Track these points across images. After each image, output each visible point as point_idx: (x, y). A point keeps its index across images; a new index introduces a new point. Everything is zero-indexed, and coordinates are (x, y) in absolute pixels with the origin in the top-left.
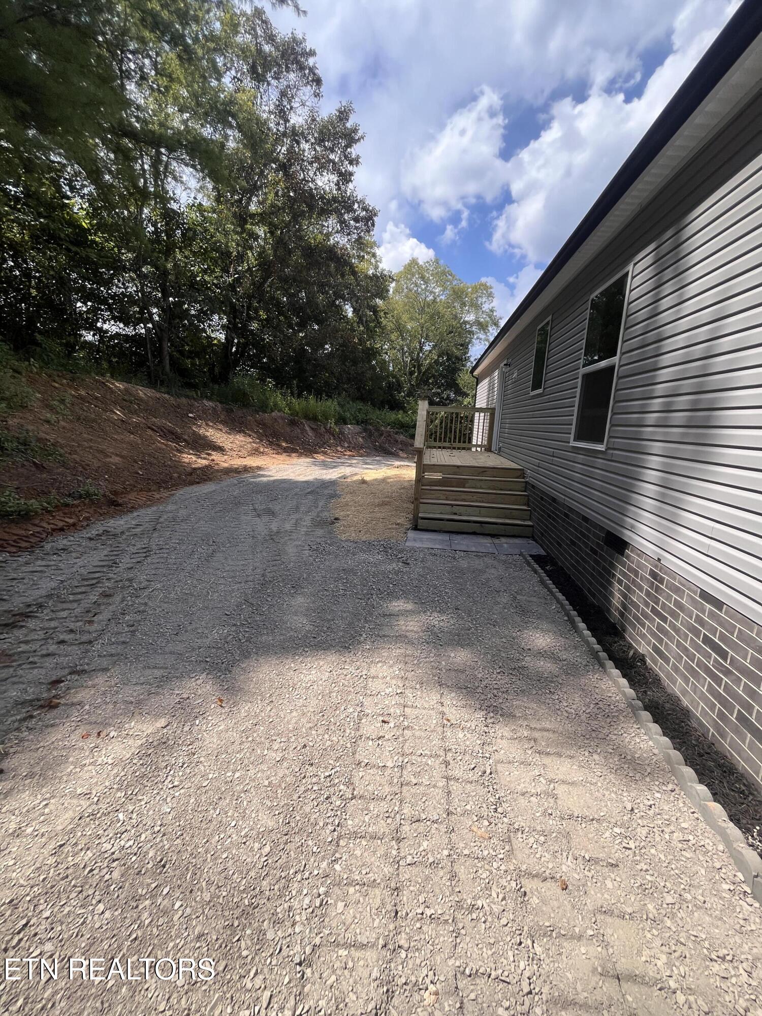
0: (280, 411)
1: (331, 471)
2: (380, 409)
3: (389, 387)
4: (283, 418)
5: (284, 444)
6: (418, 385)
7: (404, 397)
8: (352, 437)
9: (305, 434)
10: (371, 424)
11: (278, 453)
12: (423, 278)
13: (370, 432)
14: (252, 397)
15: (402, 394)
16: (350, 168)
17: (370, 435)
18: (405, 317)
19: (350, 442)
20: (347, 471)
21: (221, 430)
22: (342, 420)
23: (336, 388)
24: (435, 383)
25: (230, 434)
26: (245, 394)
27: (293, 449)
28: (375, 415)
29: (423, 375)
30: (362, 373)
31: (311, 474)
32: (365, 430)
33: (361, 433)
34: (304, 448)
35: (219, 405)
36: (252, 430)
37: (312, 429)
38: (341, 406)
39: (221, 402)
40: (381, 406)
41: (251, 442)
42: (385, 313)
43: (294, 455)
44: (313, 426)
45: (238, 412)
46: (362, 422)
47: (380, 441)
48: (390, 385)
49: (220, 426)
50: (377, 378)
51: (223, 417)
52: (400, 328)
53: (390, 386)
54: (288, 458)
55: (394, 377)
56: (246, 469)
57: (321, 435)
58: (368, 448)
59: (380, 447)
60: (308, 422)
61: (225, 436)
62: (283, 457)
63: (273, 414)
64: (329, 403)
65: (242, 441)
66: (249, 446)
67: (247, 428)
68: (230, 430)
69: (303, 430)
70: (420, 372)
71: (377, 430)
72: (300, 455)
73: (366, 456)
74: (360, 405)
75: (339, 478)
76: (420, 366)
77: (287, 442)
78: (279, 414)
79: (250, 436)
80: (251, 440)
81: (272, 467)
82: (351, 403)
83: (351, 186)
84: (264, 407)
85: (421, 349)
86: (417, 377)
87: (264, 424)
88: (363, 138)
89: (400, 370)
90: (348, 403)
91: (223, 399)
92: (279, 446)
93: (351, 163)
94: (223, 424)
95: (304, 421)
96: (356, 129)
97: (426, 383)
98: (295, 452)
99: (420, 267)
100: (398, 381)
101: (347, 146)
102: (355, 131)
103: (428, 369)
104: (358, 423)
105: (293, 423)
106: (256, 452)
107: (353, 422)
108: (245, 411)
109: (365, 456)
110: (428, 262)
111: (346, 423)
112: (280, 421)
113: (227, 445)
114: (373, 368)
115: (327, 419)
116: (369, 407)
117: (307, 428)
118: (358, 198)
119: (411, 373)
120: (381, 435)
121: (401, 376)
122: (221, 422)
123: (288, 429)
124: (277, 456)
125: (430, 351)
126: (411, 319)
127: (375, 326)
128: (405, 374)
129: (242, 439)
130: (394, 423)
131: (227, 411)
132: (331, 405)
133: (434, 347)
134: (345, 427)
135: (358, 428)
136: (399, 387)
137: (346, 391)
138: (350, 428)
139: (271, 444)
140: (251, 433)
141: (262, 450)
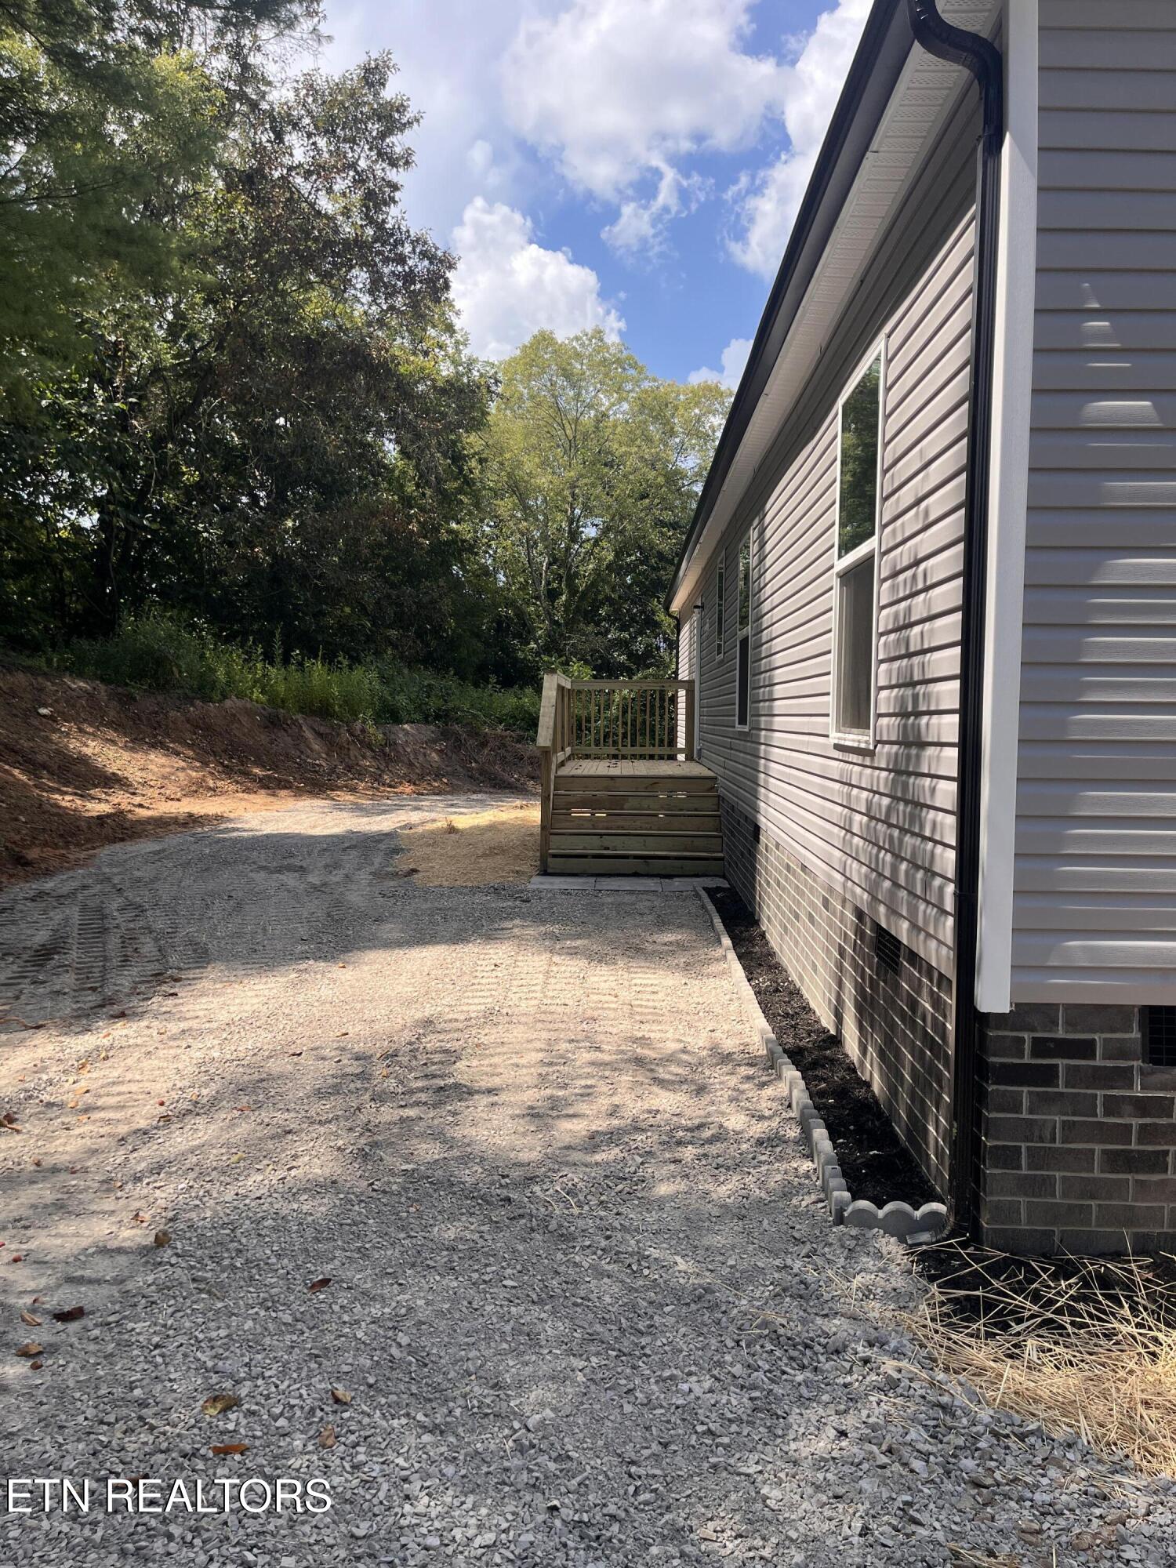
0: (241, 695)
1: (379, 818)
2: (476, 685)
3: (499, 630)
4: (249, 713)
5: (256, 771)
6: (570, 623)
7: (538, 654)
8: (415, 753)
9: (302, 747)
10: (458, 721)
11: (247, 791)
12: (567, 375)
13: (458, 740)
14: (179, 667)
15: (533, 645)
16: (393, 175)
17: (458, 745)
18: (529, 464)
19: (411, 764)
20: (415, 817)
21: (114, 743)
22: (390, 715)
23: (369, 639)
24: (616, 618)
25: (132, 750)
26: (160, 661)
27: (279, 781)
28: (467, 699)
29: (582, 598)
30: (431, 602)
31: (336, 825)
32: (445, 735)
33: (435, 741)
34: (303, 779)
35: (102, 687)
36: (183, 743)
37: (320, 735)
38: (385, 679)
39: (103, 680)
40: (480, 676)
41: (183, 769)
42: (481, 461)
43: (283, 793)
44: (322, 729)
45: (148, 704)
46: (437, 717)
47: (481, 758)
48: (499, 623)
49: (112, 734)
50: (469, 612)
51: (112, 713)
52: (517, 489)
53: (501, 626)
54: (272, 799)
55: (510, 604)
56: (192, 820)
57: (341, 747)
58: (453, 774)
59: (482, 772)
60: (310, 721)
61: (126, 755)
62: (261, 798)
63: (228, 703)
64: (358, 673)
65: (163, 766)
66: (181, 775)
67: (168, 736)
68: (132, 741)
69: (299, 738)
70: (573, 590)
71: (474, 733)
72: (299, 793)
73: (451, 793)
74: (428, 677)
75: (400, 828)
76: (572, 577)
77: (263, 767)
78: (239, 703)
79: (178, 754)
80: (183, 764)
81: (247, 816)
82: (406, 671)
83: (393, 211)
84: (204, 689)
85: (574, 536)
86: (567, 605)
87: (208, 728)
88: (418, 121)
89: (523, 587)
90: (400, 673)
91: (108, 672)
92: (246, 774)
93: (393, 163)
94: (115, 730)
95: (299, 717)
96: (402, 105)
97: (591, 617)
98: (285, 788)
99: (558, 350)
100: (520, 614)
101: (383, 136)
102: (401, 108)
103: (593, 584)
104: (426, 720)
105: (273, 723)
106: (196, 789)
107: (416, 716)
108: (160, 698)
109: (448, 793)
110: (577, 338)
111: (397, 719)
112: (244, 720)
113: (134, 774)
114: (457, 584)
115: (355, 714)
116: (451, 682)
117: (308, 734)
118: (412, 234)
119: (553, 595)
120: (484, 744)
121: (528, 604)
122: (110, 725)
123: (263, 738)
124: (246, 796)
125: (597, 542)
126: (544, 464)
127: (460, 491)
128: (537, 598)
129: (163, 760)
130: (513, 717)
131: (120, 700)
132: (365, 679)
133: (606, 530)
134: (396, 728)
135: (428, 731)
136: (525, 630)
137: (395, 647)
138: (407, 732)
139: (228, 772)
140: (179, 748)
141: (211, 783)
